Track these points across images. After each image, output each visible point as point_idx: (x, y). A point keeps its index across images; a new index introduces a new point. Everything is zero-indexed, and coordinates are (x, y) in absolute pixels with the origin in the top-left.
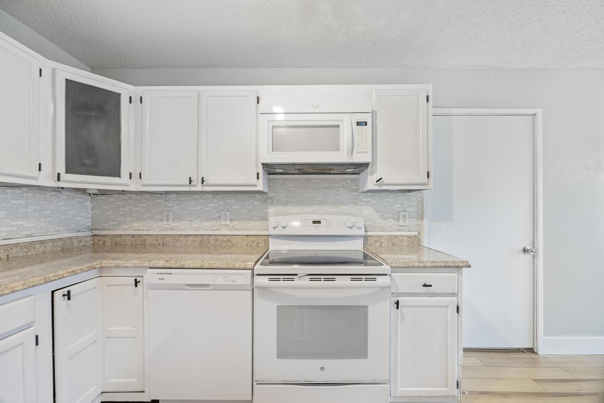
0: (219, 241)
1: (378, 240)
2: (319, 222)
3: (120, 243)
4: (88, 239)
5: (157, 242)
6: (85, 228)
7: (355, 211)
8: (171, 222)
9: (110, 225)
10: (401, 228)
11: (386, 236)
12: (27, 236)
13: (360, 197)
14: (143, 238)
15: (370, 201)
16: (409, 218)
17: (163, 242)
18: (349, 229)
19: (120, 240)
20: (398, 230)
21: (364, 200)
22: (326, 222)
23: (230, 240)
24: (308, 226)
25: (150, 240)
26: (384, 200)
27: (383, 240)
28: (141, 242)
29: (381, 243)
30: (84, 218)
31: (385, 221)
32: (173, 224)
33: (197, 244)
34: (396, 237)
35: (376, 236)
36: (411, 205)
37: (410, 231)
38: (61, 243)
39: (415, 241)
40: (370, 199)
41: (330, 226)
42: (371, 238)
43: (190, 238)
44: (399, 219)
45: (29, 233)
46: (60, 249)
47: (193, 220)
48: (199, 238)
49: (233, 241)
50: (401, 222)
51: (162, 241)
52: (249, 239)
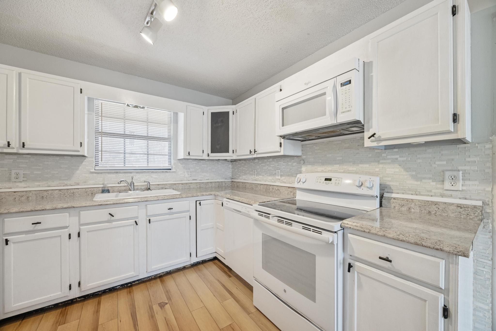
0: (274, 189)
1: (405, 205)
2: (330, 180)
4: (229, 183)
5: (250, 187)
6: (229, 178)
7: (377, 170)
9: (236, 177)
10: (445, 192)
11: (419, 200)
12: (207, 180)
13: (383, 155)
15: (397, 159)
16: (463, 179)
18: (358, 188)
20: (442, 196)
21: (388, 157)
22: (336, 180)
23: (279, 189)
24: (320, 182)
26: (418, 156)
27: (413, 205)
29: (409, 209)
30: (229, 173)
31: (419, 183)
32: (256, 177)
34: (436, 203)
35: (403, 199)
36: (469, 162)
37: (466, 199)
38: (218, 184)
39: (472, 215)
40: (397, 156)
41: (339, 183)
42: (395, 201)
43: (262, 186)
44: (443, 181)
45: (207, 178)
46: (217, 186)
47: (264, 175)
48: (265, 186)
49: (281, 190)
50: (447, 185)
52: (289, 190)
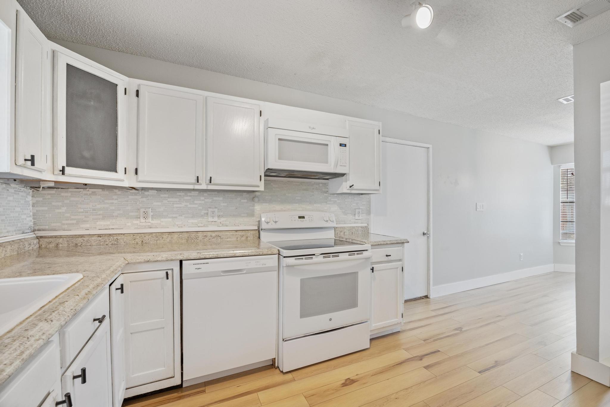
0: (208, 237)
1: (342, 231)
2: (303, 217)
3: (81, 244)
5: (134, 241)
7: (326, 208)
8: (151, 219)
10: (357, 221)
11: (347, 227)
13: (329, 198)
14: (115, 238)
15: (336, 201)
16: (362, 214)
17: (142, 241)
18: (326, 222)
19: (82, 241)
20: (355, 223)
21: (332, 199)
22: (309, 218)
24: (295, 220)
25: (125, 239)
26: (346, 200)
27: (346, 231)
28: (113, 242)
30: (27, 217)
31: (346, 216)
32: (153, 222)
33: (183, 241)
34: (354, 227)
35: (341, 227)
36: (363, 204)
37: (362, 223)
39: (366, 231)
40: (336, 199)
41: (312, 220)
42: (337, 229)
44: (355, 215)
48: (186, 235)
49: (222, 237)
50: (357, 217)
51: (140, 239)
